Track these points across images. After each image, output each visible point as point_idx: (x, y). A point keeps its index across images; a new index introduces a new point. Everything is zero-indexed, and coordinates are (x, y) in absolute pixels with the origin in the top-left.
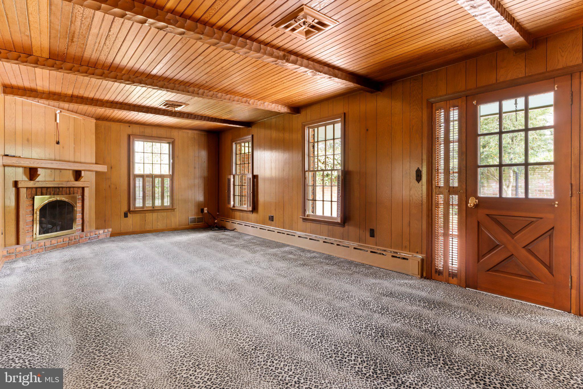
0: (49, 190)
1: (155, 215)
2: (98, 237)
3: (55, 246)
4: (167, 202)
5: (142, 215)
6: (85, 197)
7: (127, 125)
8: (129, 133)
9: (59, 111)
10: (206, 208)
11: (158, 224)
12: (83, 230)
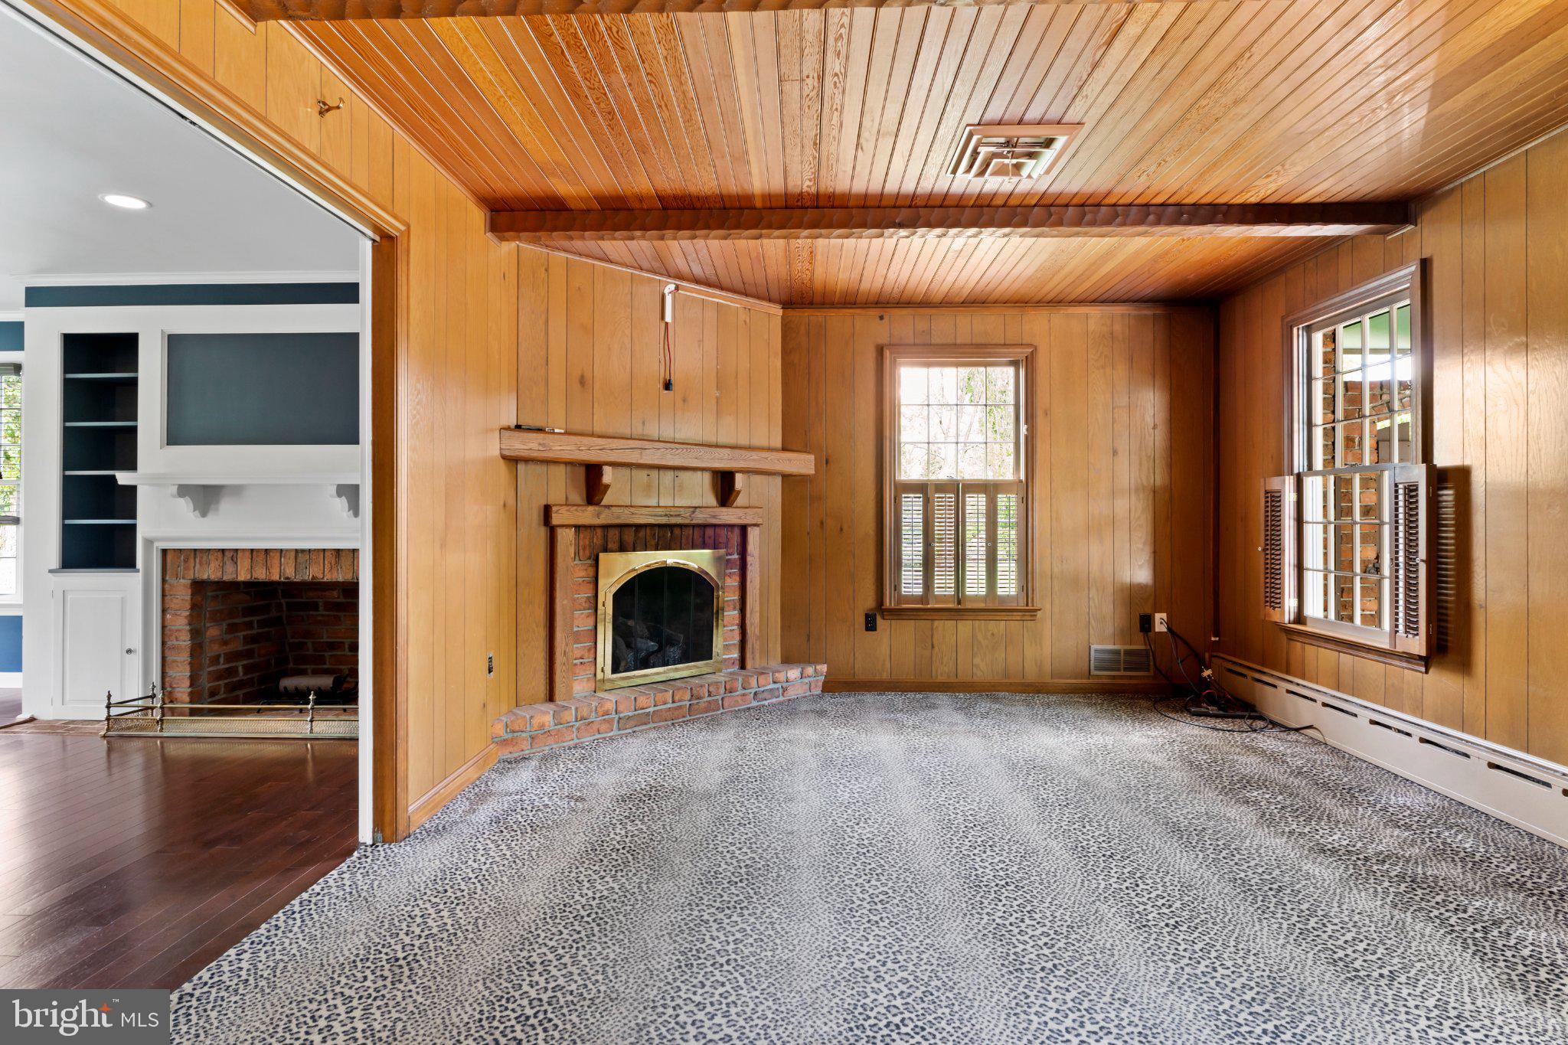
0: (642, 534)
1: (965, 627)
2: (785, 690)
3: (648, 714)
4: (1008, 585)
5: (922, 624)
6: (749, 559)
7: (874, 313)
8: (881, 341)
9: (672, 287)
10: (1164, 615)
11: (977, 661)
12: (743, 666)
